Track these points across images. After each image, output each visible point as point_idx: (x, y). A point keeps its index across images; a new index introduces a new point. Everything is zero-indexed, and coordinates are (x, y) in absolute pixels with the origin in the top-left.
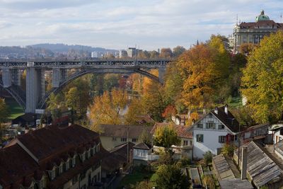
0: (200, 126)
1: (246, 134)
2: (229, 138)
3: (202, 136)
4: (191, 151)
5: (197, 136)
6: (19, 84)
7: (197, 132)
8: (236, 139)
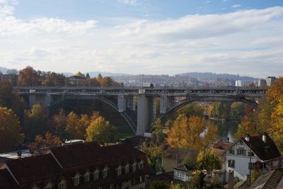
0: (232, 152)
1: (274, 162)
2: (258, 165)
3: (234, 161)
4: (222, 176)
5: (229, 161)
6: (134, 109)
7: (229, 157)
8: (265, 167)
